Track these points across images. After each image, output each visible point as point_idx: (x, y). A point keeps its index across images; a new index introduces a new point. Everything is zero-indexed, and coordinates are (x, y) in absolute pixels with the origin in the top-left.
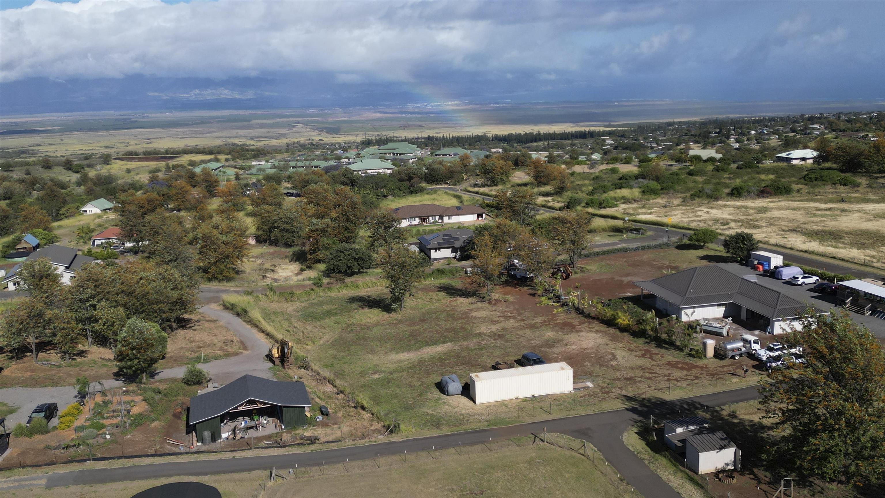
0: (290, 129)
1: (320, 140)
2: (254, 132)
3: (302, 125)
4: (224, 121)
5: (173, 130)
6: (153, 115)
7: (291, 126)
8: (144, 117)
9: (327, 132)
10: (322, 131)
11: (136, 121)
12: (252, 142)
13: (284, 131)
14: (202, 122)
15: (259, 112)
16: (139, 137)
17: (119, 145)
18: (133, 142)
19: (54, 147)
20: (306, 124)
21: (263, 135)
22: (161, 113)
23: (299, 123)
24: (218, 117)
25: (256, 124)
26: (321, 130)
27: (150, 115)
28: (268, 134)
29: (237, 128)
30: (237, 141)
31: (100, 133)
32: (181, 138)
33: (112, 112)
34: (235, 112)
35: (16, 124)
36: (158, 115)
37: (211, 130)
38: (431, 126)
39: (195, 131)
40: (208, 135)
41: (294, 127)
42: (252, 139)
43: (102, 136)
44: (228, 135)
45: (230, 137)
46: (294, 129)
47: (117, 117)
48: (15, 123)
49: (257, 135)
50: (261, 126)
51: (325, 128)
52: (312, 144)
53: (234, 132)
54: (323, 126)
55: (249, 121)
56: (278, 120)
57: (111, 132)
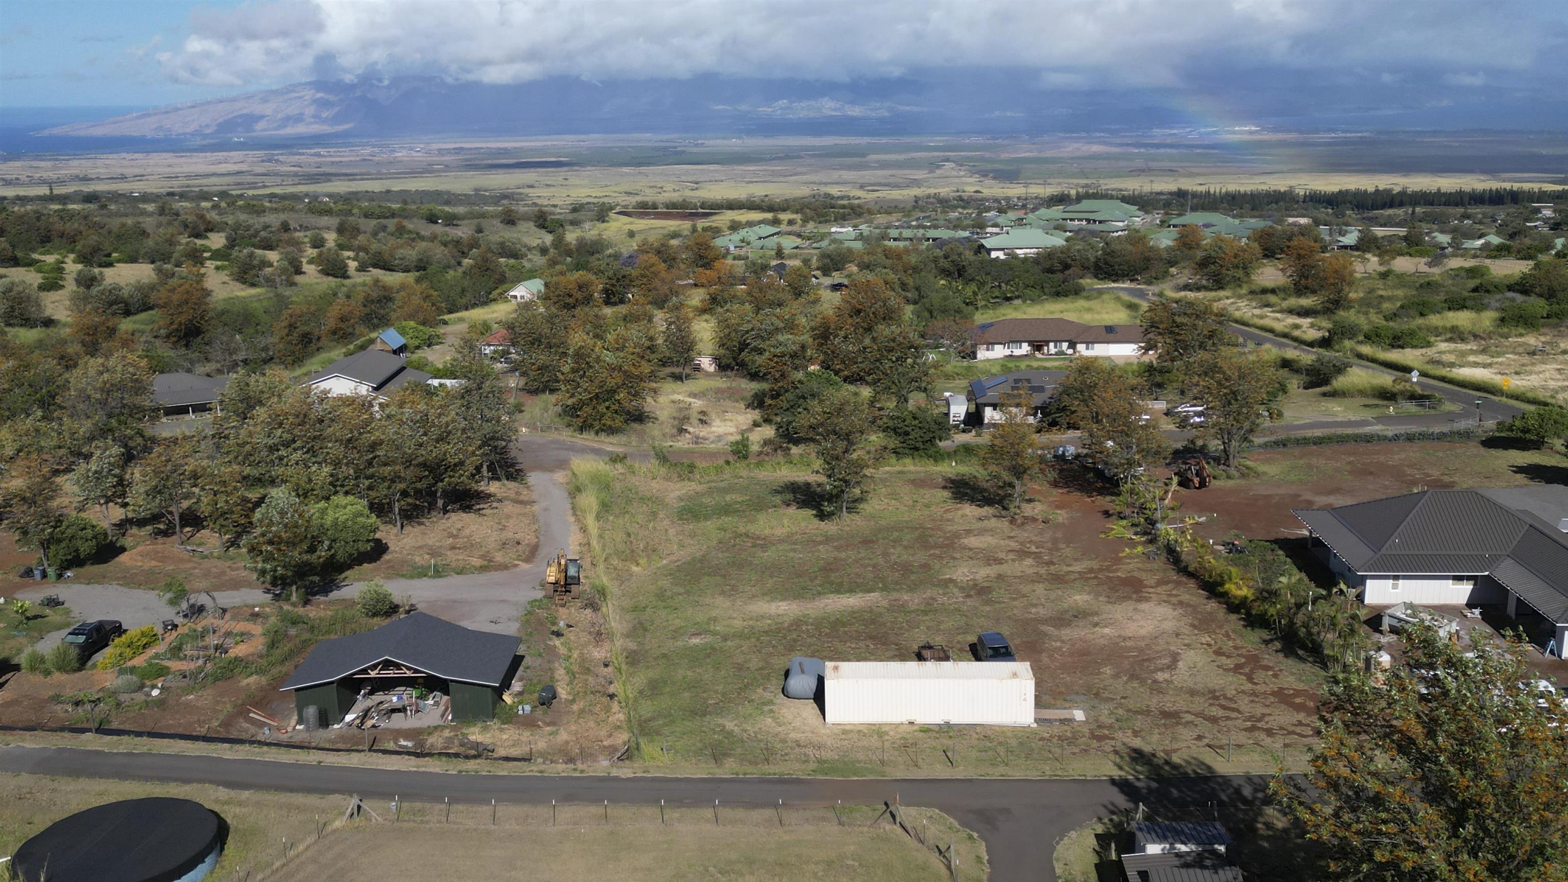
0: (931, 172)
1: (977, 192)
2: (868, 175)
3: (952, 165)
4: (822, 156)
5: (739, 169)
6: (712, 142)
7: (933, 166)
8: (697, 145)
9: (994, 178)
10: (985, 176)
11: (683, 152)
12: (860, 193)
13: (920, 175)
14: (788, 155)
15: (884, 140)
16: (683, 178)
17: (648, 191)
18: (669, 187)
19: (552, 189)
20: (959, 163)
21: (883, 181)
22: (724, 138)
23: (948, 160)
24: (814, 148)
25: (875, 162)
26: (984, 174)
27: (706, 142)
28: (892, 180)
29: (842, 167)
30: (834, 191)
31: (626, 170)
32: (748, 182)
33: (648, 135)
34: (843, 140)
35: (505, 152)
36: (719, 142)
37: (798, 170)
38: (1193, 170)
39: (773, 171)
40: (792, 178)
41: (939, 167)
42: (862, 187)
43: (627, 174)
44: (824, 181)
45: (826, 184)
46: (938, 172)
47: (657, 144)
48: (505, 149)
49: (873, 180)
50: (884, 165)
51: (991, 171)
52: (961, 199)
53: (835, 175)
54: (989, 166)
55: (864, 155)
56: (914, 155)
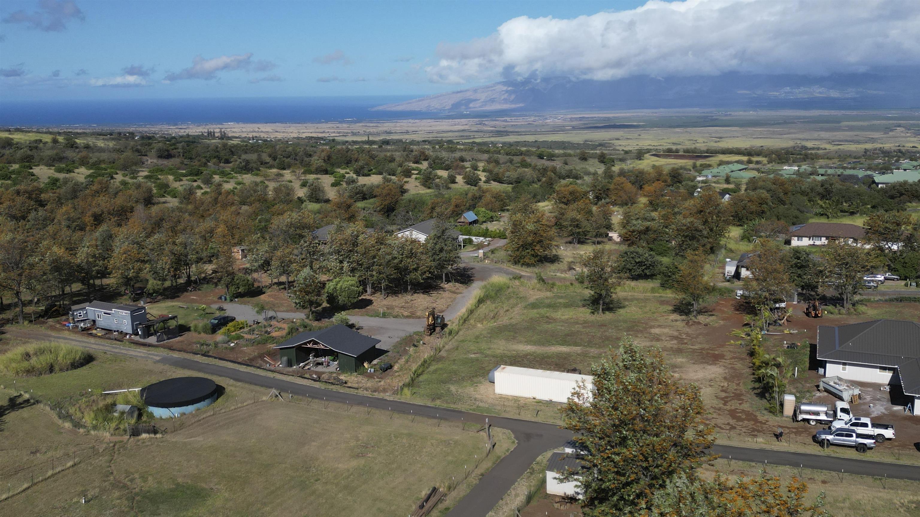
0: (886, 133)
1: (913, 147)
2: (839, 135)
3: (903, 129)
4: (808, 122)
5: (751, 130)
6: (736, 113)
7: (888, 129)
8: (726, 115)
11: (716, 119)
12: (828, 146)
13: (876, 135)
14: (785, 122)
15: (855, 113)
16: (713, 135)
17: (687, 143)
18: (701, 140)
19: (629, 141)
20: (908, 128)
21: (849, 139)
22: (745, 111)
23: (899, 126)
24: (804, 117)
25: (846, 127)
27: (733, 113)
28: (855, 138)
29: (822, 129)
30: (809, 144)
31: (677, 130)
32: (755, 138)
33: (695, 109)
34: (826, 113)
35: (609, 119)
36: (741, 113)
37: (792, 131)
39: (774, 131)
40: (785, 136)
41: (892, 130)
43: (678, 132)
44: (807, 138)
45: (807, 140)
46: (891, 133)
47: (700, 115)
48: (609, 118)
49: (839, 138)
50: (851, 129)
52: (900, 151)
55: (839, 122)
56: (875, 122)
57: (689, 129)
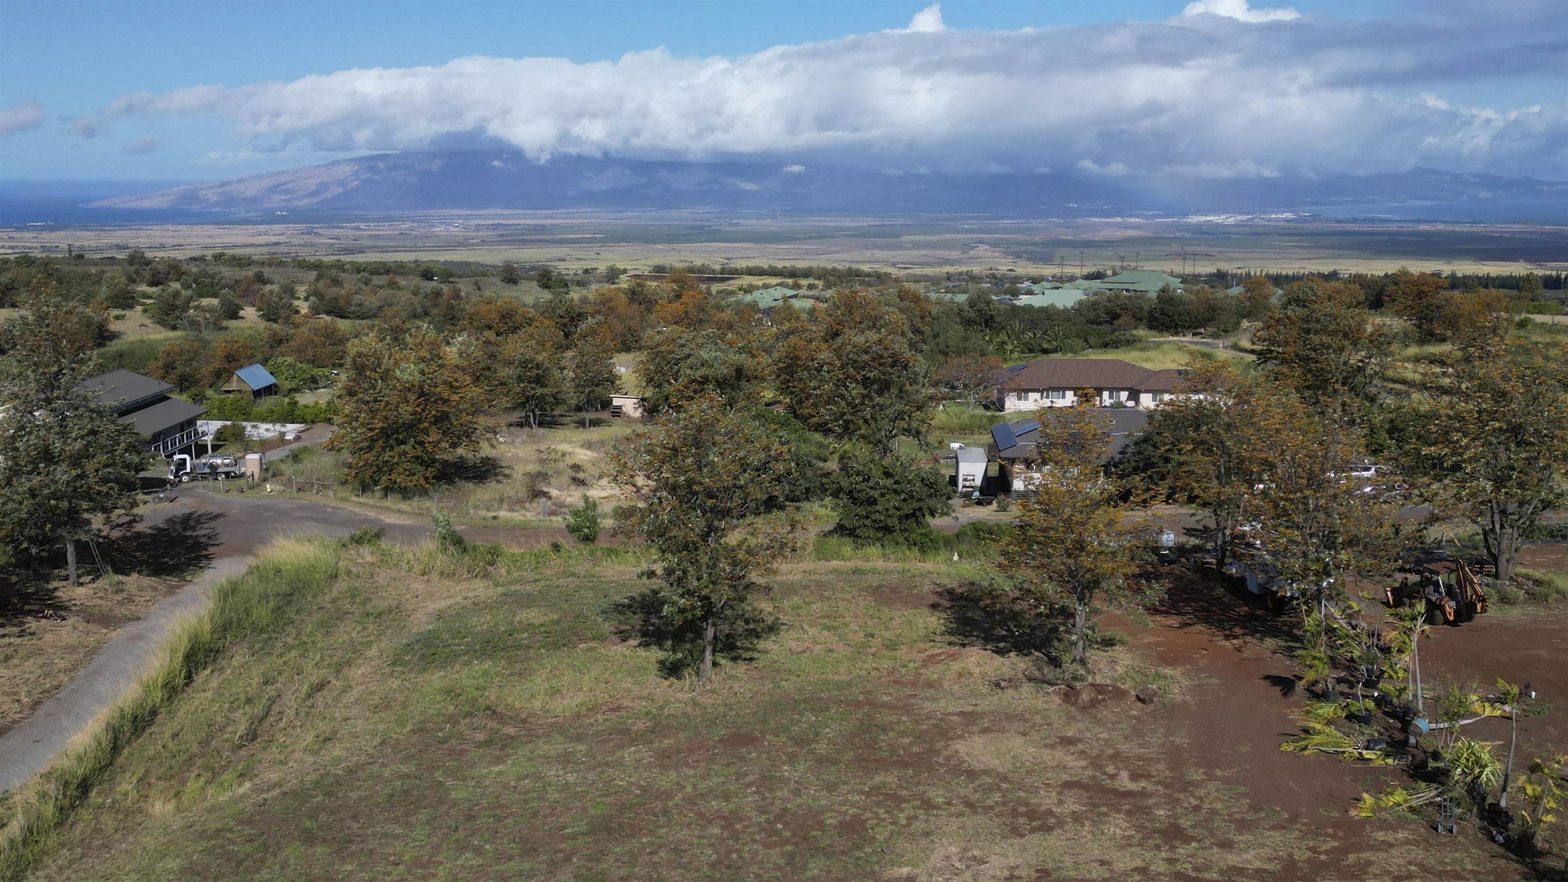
0: (965, 252)
1: (1010, 270)
2: (901, 255)
3: (987, 247)
4: (854, 236)
6: (747, 222)
7: (966, 247)
8: (732, 224)
9: (1028, 259)
10: (1019, 257)
11: (718, 231)
12: (891, 269)
13: (954, 255)
14: (822, 236)
16: (716, 255)
20: (994, 245)
21: (915, 260)
22: (759, 219)
23: (982, 242)
24: (849, 229)
25: (909, 243)
26: (1018, 256)
27: (742, 222)
28: (924, 260)
29: (876, 247)
30: (865, 268)
31: (659, 246)
34: (877, 221)
36: (754, 222)
37: (833, 249)
38: (1230, 255)
39: (807, 249)
40: (824, 256)
41: (972, 248)
42: (893, 265)
43: (660, 250)
44: (857, 259)
45: (857, 262)
46: (971, 253)
47: (690, 223)
48: (543, 226)
49: (906, 259)
50: (917, 246)
51: (1025, 252)
53: (868, 254)
54: (1022, 248)
55: (898, 236)
56: (948, 236)
57: (676, 246)
